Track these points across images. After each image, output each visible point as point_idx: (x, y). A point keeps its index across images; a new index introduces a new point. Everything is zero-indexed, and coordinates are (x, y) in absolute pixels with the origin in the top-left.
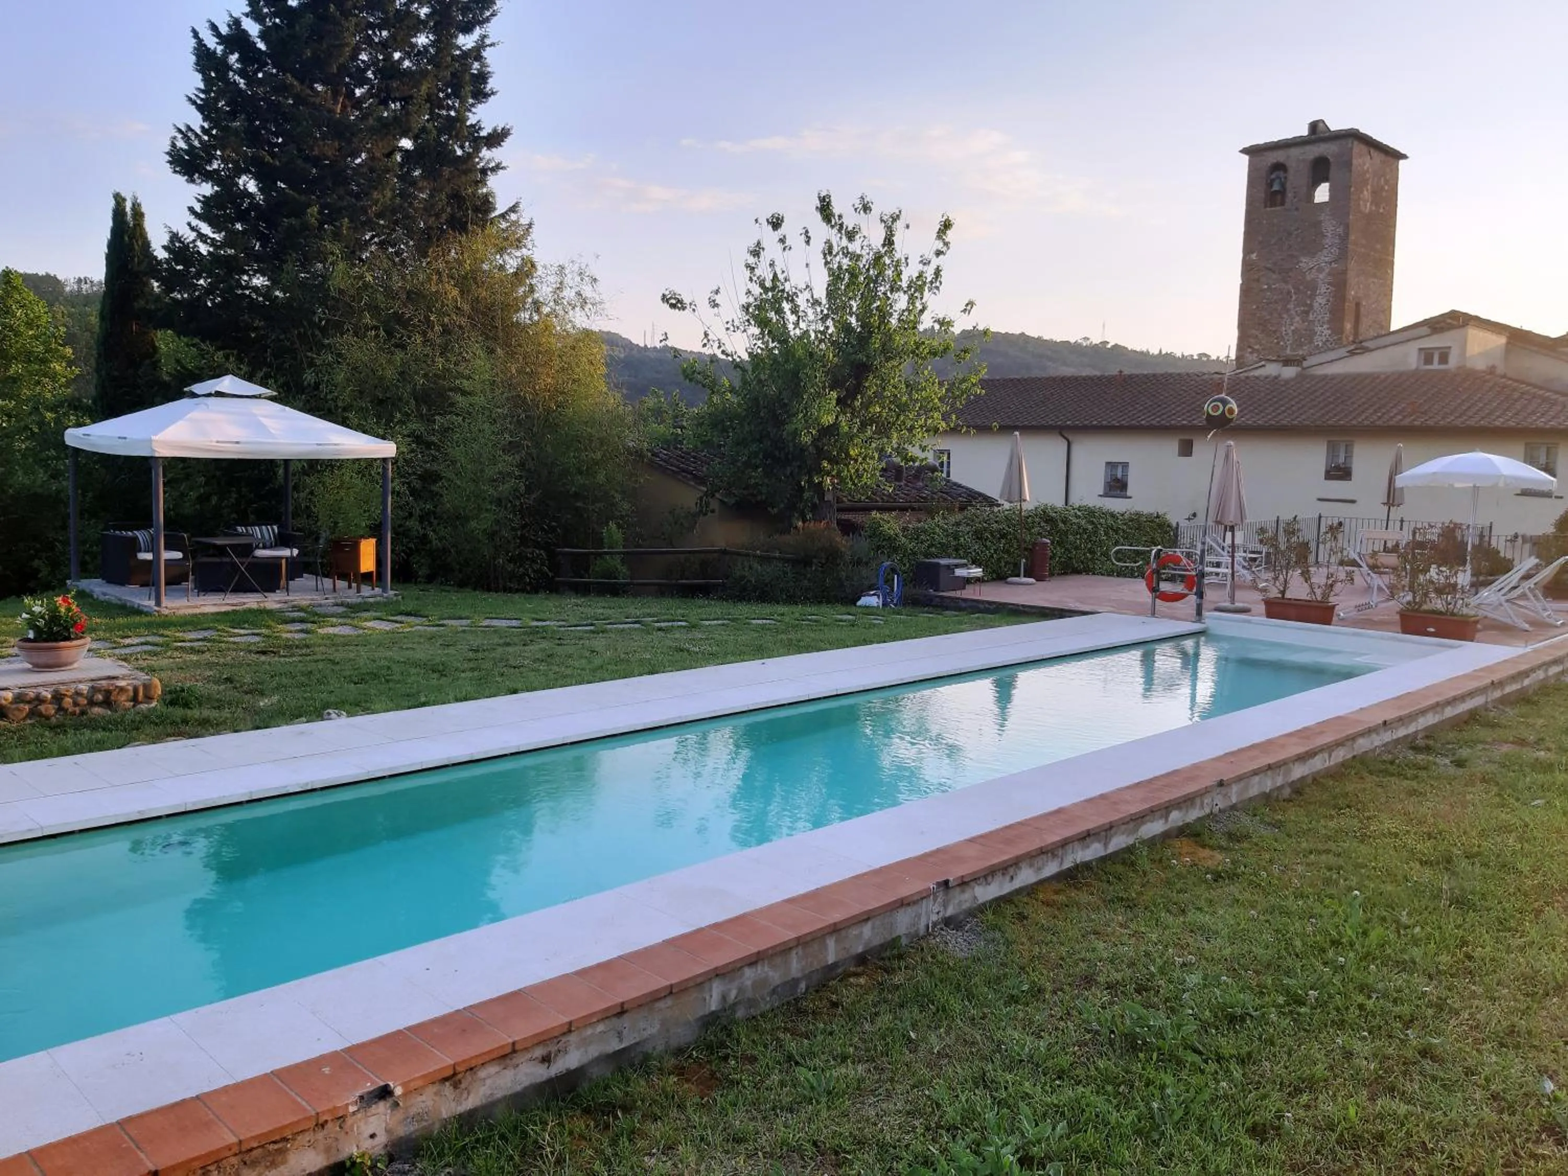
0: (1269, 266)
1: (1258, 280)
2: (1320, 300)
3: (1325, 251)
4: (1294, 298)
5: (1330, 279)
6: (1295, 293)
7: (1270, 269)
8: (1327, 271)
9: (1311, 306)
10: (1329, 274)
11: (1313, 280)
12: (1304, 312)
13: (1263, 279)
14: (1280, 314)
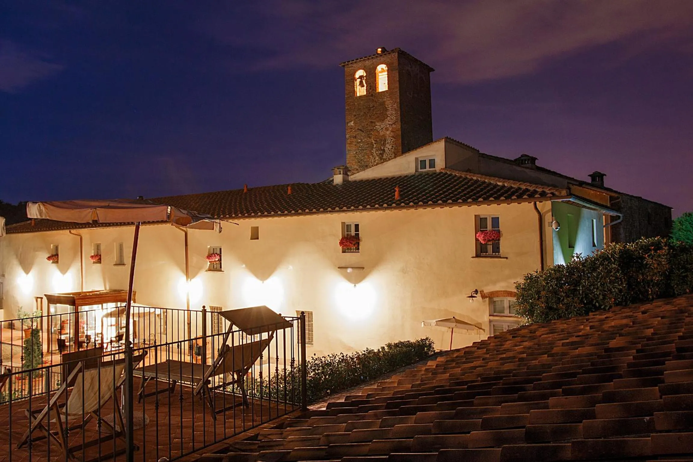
0: (360, 128)
1: (355, 137)
2: (388, 146)
3: (389, 118)
4: (375, 146)
5: (392, 134)
6: (375, 143)
7: (361, 130)
8: (390, 129)
9: (384, 150)
10: (392, 131)
11: (383, 135)
12: (381, 154)
13: (358, 137)
14: (368, 156)
